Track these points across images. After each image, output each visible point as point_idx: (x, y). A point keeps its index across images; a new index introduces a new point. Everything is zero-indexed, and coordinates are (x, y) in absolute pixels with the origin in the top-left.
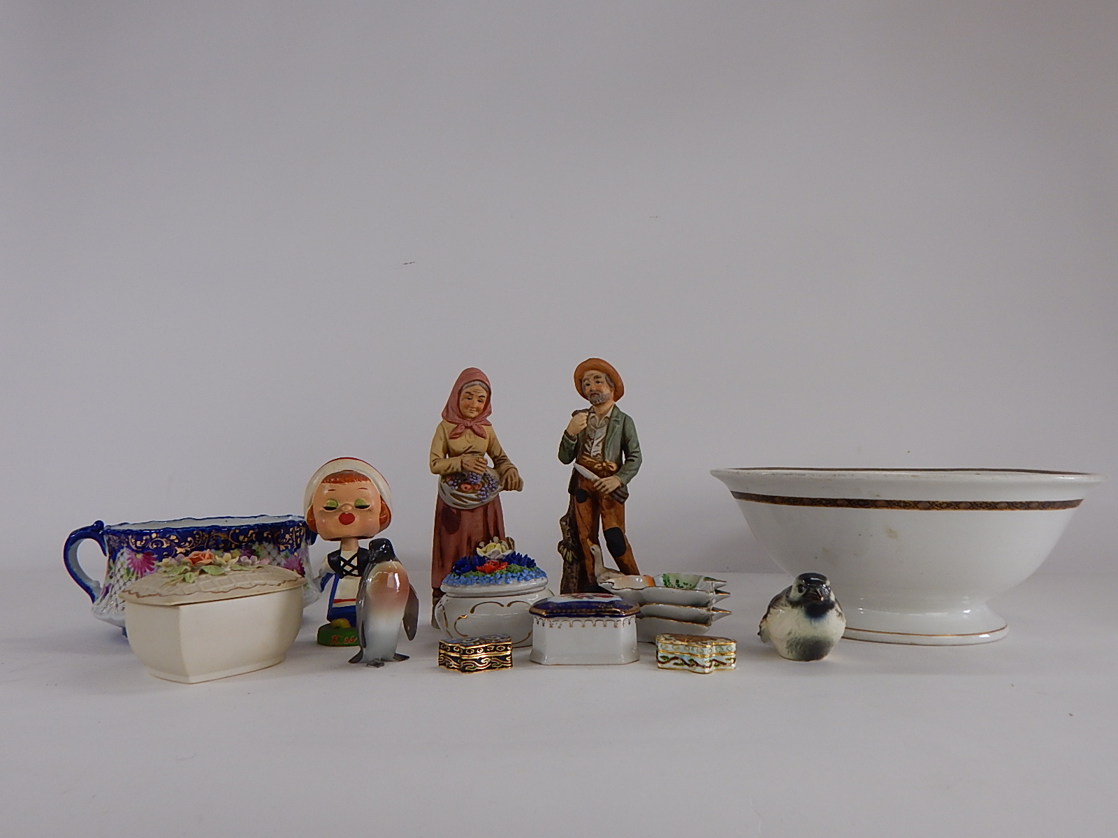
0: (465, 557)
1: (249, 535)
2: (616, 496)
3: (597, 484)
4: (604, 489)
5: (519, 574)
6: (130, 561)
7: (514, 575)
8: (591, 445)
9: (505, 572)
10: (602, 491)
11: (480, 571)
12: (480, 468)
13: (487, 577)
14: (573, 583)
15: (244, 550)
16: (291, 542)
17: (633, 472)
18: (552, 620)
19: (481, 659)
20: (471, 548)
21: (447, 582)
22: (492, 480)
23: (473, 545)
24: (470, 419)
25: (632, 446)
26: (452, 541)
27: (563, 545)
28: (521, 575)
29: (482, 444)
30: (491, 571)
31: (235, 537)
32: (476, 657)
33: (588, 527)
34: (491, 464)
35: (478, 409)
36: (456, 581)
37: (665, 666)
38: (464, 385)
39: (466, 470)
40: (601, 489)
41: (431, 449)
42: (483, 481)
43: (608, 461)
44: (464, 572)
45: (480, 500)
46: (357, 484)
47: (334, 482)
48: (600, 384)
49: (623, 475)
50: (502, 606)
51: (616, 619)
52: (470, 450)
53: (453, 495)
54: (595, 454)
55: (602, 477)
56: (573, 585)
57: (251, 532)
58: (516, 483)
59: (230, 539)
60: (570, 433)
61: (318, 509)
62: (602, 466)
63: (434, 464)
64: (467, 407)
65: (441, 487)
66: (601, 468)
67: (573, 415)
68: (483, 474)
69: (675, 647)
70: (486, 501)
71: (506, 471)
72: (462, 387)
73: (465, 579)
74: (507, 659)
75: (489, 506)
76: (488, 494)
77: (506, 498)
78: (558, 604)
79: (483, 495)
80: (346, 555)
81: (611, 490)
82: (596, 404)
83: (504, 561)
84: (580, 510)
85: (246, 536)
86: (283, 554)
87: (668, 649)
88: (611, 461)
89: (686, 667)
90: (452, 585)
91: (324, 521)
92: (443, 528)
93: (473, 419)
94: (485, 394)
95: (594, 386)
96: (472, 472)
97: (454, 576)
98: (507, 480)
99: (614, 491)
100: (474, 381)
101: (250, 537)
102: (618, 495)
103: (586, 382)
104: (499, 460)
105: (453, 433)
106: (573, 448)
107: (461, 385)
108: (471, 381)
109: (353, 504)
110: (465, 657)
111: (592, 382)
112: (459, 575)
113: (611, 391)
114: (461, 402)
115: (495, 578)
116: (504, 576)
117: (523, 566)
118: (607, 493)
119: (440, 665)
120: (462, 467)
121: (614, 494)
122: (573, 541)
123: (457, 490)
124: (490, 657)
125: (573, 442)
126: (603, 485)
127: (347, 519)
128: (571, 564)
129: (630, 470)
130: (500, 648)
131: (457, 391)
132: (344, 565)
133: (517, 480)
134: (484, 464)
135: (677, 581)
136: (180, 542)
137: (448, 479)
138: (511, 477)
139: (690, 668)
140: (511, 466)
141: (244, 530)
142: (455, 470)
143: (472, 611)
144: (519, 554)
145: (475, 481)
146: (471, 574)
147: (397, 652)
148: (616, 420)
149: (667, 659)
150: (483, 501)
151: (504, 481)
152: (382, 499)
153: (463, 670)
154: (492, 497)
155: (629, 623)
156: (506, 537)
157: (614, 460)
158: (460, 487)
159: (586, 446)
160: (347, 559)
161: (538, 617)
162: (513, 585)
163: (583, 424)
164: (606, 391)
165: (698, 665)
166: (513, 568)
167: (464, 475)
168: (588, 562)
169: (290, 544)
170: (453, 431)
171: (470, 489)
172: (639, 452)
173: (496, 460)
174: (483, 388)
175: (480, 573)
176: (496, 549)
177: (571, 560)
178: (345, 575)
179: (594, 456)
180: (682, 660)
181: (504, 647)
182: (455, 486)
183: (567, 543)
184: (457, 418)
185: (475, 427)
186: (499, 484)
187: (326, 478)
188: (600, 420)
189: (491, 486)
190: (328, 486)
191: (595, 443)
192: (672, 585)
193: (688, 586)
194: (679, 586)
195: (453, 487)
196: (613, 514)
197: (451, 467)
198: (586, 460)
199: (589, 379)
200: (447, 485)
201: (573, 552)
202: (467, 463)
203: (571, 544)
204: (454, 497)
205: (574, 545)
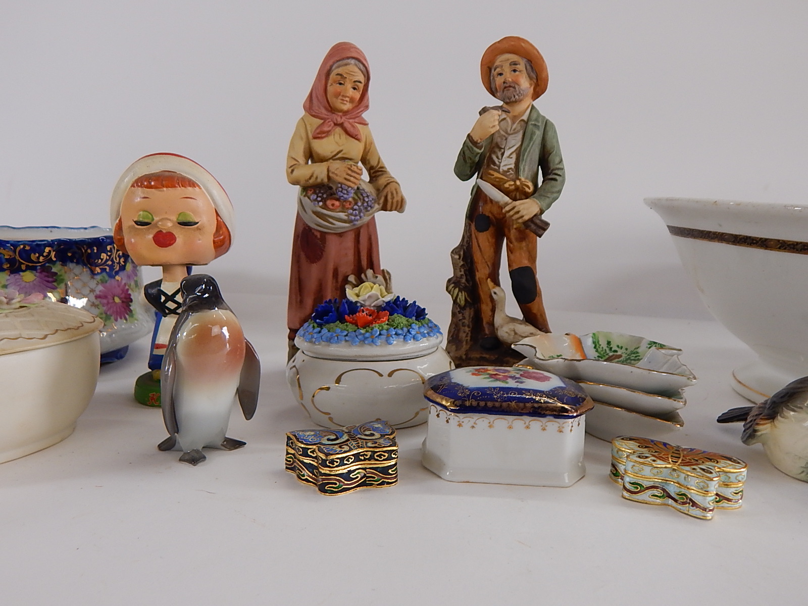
0: (330, 300)
1: (45, 254)
2: (533, 226)
3: (507, 208)
4: (517, 216)
5: (405, 329)
7: (400, 332)
8: (500, 157)
9: (385, 327)
10: (514, 218)
11: (350, 322)
12: (352, 179)
13: (361, 334)
14: (464, 332)
15: (41, 272)
16: (110, 263)
17: (555, 195)
18: (461, 416)
19: (350, 472)
20: (337, 282)
21: (304, 336)
22: (368, 196)
23: (340, 279)
24: (341, 114)
25: (553, 161)
26: (313, 272)
27: (453, 284)
28: (409, 331)
29: (355, 149)
30: (367, 325)
31: (25, 254)
32: (342, 470)
33: (489, 263)
34: (366, 177)
35: (352, 100)
36: (315, 336)
37: (635, 497)
38: (334, 63)
39: (335, 182)
40: (513, 216)
41: (289, 152)
42: (356, 198)
43: (523, 179)
44: (328, 322)
45: (351, 221)
46: (179, 191)
47: (147, 187)
48: (517, 73)
49: (543, 198)
50: (381, 375)
51: (561, 421)
52: (340, 155)
53: (316, 213)
54: (505, 168)
55: (515, 199)
56: (464, 335)
57: (47, 249)
58: (397, 201)
59: (18, 258)
60: (476, 138)
61: (128, 223)
62: (515, 184)
63: (293, 171)
64: (337, 95)
65: (301, 202)
66: (513, 187)
67: (480, 113)
68: (356, 187)
69: (655, 470)
70: (359, 223)
71: (386, 186)
72: (331, 67)
73: (329, 334)
74: (390, 471)
75: (362, 231)
76: (362, 214)
77: (384, 221)
78: (471, 390)
79: (356, 216)
80: (169, 287)
81: (526, 218)
82: (510, 102)
83: (384, 309)
84: (480, 241)
85: (41, 254)
86: (99, 277)
87: (643, 473)
88: (526, 178)
89: (670, 501)
90: (311, 342)
91: (133, 240)
92: (303, 256)
93: (346, 113)
94: (361, 78)
95: (509, 76)
96: (341, 184)
97: (314, 327)
98: (386, 197)
99: (531, 220)
100: (348, 58)
101: (47, 256)
102: (536, 224)
103: (498, 70)
104: (376, 172)
105: (318, 131)
106: (477, 159)
107: (331, 63)
108: (343, 59)
109: (174, 218)
110: (325, 470)
111: (507, 70)
112: (320, 326)
113: (531, 85)
114: (329, 88)
115: (372, 334)
116: (384, 332)
117: (411, 318)
118: (520, 221)
119: (287, 468)
120: (329, 178)
121: (530, 223)
122: (467, 280)
123: (320, 207)
124: (364, 469)
125: (478, 151)
126: (516, 210)
127: (164, 240)
128: (463, 308)
129: (553, 193)
130: (380, 456)
131: (325, 71)
132: (166, 301)
133: (399, 199)
134: (358, 174)
135: (609, 343)
137: (310, 193)
138: (392, 194)
139: (679, 507)
140: (393, 180)
141: (37, 247)
142: (319, 180)
143: (338, 381)
144: (404, 299)
145: (345, 196)
146: (337, 327)
147: (227, 436)
148: (535, 125)
149: (638, 488)
150: (356, 223)
151: (382, 199)
152: (217, 214)
153: (323, 490)
154: (366, 219)
155: (579, 424)
156: (382, 268)
157: (529, 177)
158: (325, 204)
159: (494, 157)
160: (170, 294)
161: (439, 408)
162: (398, 347)
163: (494, 126)
164: (525, 84)
165: (694, 504)
166: (397, 322)
167: (331, 188)
168: (486, 308)
169: (107, 265)
170: (317, 128)
171: (338, 207)
172: (562, 169)
173: (372, 171)
174: (360, 70)
175: (350, 326)
176: (373, 292)
177: (463, 303)
178: (169, 314)
179: (504, 171)
180: (664, 490)
181: (386, 455)
182: (319, 202)
183: (459, 282)
184: (324, 111)
185: (347, 125)
186: (375, 202)
187: (137, 181)
188: (513, 123)
189: (365, 204)
190: (140, 192)
191: (507, 154)
192: (603, 348)
193: (623, 350)
194: (611, 349)
195: (317, 202)
196: (525, 248)
197: (315, 176)
198: (493, 175)
199: (502, 67)
200: (309, 200)
201: (466, 294)
202: (336, 172)
203: (464, 283)
204: (317, 216)
205: (468, 285)
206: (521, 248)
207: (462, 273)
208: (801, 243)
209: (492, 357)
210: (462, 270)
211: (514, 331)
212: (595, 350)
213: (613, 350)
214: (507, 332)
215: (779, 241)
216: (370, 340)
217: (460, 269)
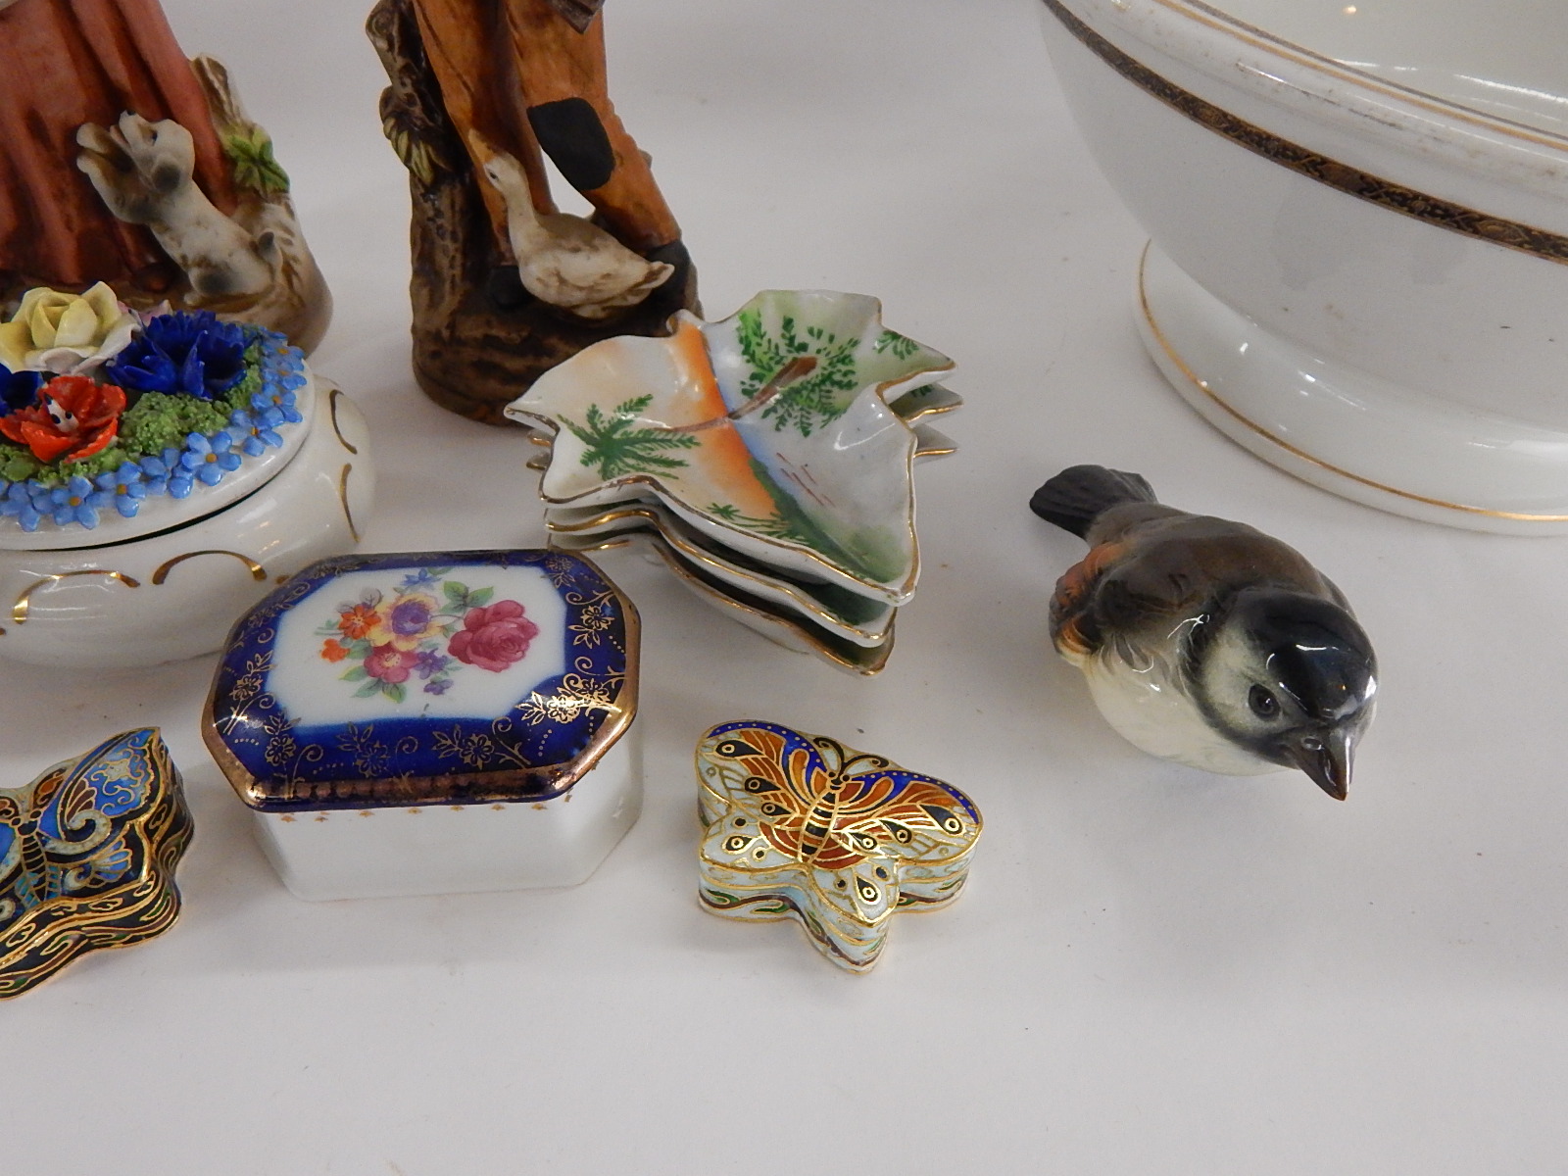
7: (152, 468)
9: (110, 459)
13: (42, 493)
14: (446, 253)
19: (36, 951)
27: (393, 117)
33: (467, 80)
50: (134, 583)
56: (447, 263)
74: (144, 918)
115: (73, 493)
116: (108, 479)
122: (425, 111)
124: (77, 928)
135: (788, 323)
162: (156, 514)
175: (14, 457)
183: (407, 113)
192: (770, 341)
193: (823, 342)
194: (792, 339)
196: (554, 47)
201: (430, 149)
203: (421, 119)
205: (431, 124)
206: (543, 47)
207: (409, 89)
208: (1279, 140)
209: (514, 336)
210: (408, 81)
211: (558, 274)
212: (746, 357)
213: (796, 343)
214: (539, 279)
215: (1225, 115)
216: (68, 512)
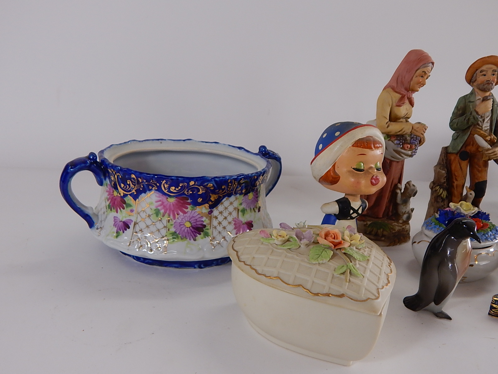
6: (160, 203)
8: (482, 122)
24: (411, 92)
38: (423, 65)
47: (364, 148)
48: (495, 76)
50: (490, 255)
52: (406, 116)
54: (486, 129)
61: (346, 168)
62: (491, 138)
63: (388, 126)
64: (418, 83)
72: (421, 66)
80: (355, 205)
84: (462, 165)
95: (490, 77)
107: (421, 64)
108: (428, 63)
109: (374, 166)
111: (489, 74)
114: (414, 78)
120: (412, 132)
123: (401, 148)
126: (495, 153)
127: (375, 181)
132: (353, 213)
136: (215, 189)
137: (394, 139)
142: (405, 133)
143: (476, 260)
158: (403, 146)
159: (479, 121)
160: (356, 209)
170: (399, 100)
171: (409, 148)
177: (445, 197)
178: (349, 219)
179: (484, 130)
183: (442, 185)
187: (356, 143)
195: (400, 145)
197: (403, 131)
198: (480, 132)
199: (487, 71)
200: (392, 143)
202: (417, 130)
203: (445, 186)
204: (396, 153)
205: (447, 187)
207: (445, 180)
210: (445, 179)
217: (444, 178)
